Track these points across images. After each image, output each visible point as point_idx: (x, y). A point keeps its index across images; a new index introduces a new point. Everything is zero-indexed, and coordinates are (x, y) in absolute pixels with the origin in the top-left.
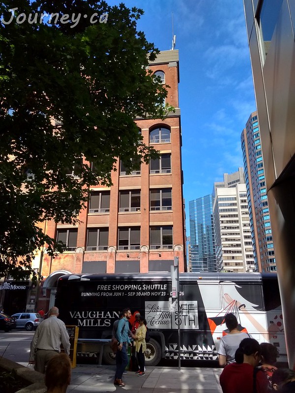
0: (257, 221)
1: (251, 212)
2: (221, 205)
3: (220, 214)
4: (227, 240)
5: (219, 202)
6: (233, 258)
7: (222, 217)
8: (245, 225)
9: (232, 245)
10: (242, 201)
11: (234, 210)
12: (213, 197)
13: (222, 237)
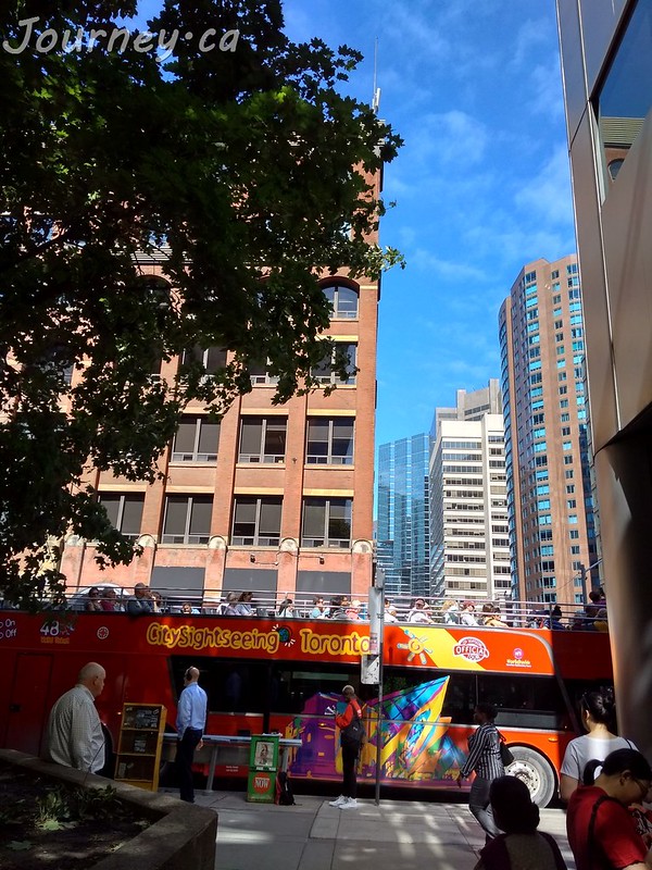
0: (523, 496)
1: (511, 477)
2: (449, 457)
3: (445, 476)
4: (456, 532)
5: (444, 452)
6: (467, 572)
7: (448, 482)
8: (495, 504)
9: (466, 546)
10: (493, 452)
11: (475, 470)
12: (432, 438)
13: (446, 526)
